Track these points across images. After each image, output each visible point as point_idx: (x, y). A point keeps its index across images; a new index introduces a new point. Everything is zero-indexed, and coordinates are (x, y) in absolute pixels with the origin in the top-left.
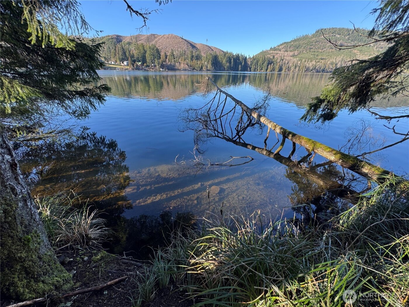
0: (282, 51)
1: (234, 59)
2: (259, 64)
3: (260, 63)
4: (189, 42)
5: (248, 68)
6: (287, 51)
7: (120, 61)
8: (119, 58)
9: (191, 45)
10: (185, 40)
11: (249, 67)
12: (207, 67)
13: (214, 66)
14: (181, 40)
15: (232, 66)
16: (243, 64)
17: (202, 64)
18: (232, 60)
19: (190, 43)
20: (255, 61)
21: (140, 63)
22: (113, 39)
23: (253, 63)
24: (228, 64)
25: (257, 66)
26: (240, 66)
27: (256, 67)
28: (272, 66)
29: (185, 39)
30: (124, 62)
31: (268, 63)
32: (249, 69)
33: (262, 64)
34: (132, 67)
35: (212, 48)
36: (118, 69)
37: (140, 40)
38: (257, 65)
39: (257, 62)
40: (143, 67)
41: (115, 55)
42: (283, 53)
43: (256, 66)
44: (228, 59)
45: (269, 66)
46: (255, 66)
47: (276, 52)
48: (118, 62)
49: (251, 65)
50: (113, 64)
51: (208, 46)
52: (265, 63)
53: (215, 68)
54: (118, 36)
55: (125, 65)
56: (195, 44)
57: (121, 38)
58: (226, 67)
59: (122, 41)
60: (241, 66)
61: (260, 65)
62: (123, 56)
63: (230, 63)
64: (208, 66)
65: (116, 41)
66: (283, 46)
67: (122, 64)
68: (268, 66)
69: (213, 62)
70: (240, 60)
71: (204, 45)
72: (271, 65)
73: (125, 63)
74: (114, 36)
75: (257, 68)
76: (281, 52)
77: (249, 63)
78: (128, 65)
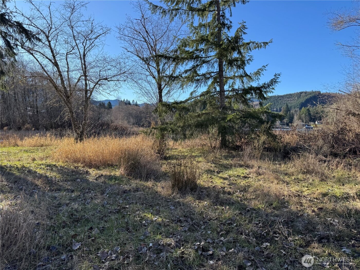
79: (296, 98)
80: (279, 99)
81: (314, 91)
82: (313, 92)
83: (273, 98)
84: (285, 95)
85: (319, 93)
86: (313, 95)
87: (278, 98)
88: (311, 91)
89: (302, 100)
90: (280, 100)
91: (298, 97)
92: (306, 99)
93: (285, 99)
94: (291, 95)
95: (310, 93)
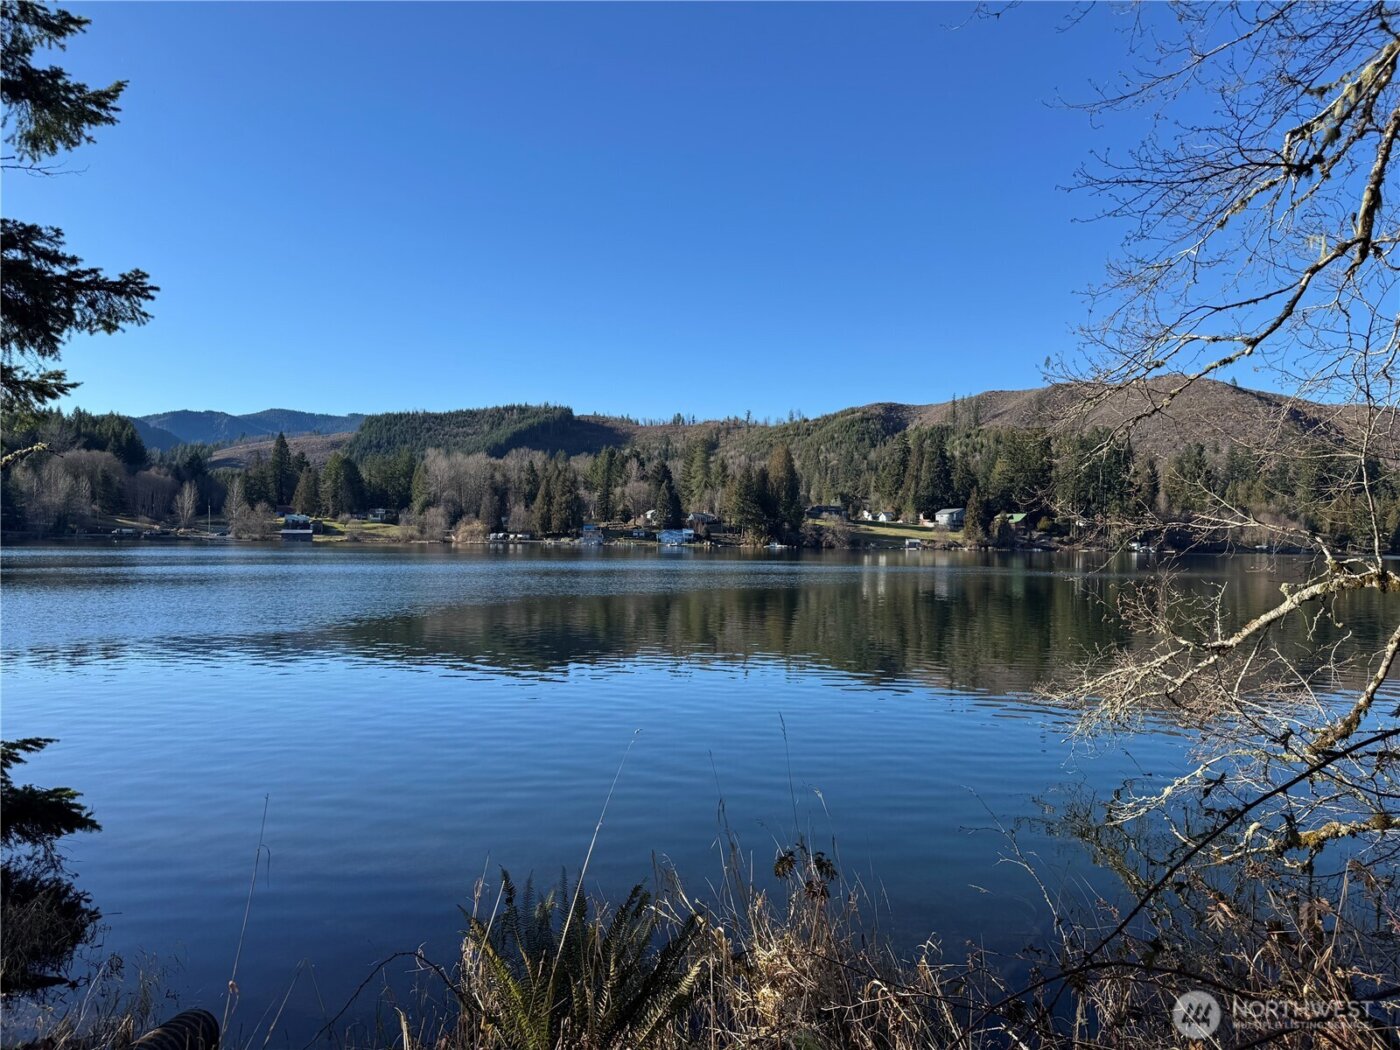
7: (919, 511)
8: (916, 499)
10: (1258, 396)
14: (1229, 397)
21: (1018, 517)
22: (868, 420)
29: (1255, 388)
30: (938, 517)
34: (980, 534)
36: (912, 545)
37: (995, 416)
40: (1036, 535)
41: (899, 483)
48: (908, 514)
50: (882, 525)
54: (891, 408)
55: (942, 530)
57: (905, 414)
59: (905, 426)
62: (935, 486)
65: (878, 426)
67: (928, 524)
73: (943, 517)
74: (874, 411)
78: (956, 525)
79: (486, 428)
80: (426, 425)
81: (552, 404)
82: (547, 409)
83: (404, 421)
84: (450, 414)
85: (568, 412)
86: (542, 418)
87: (425, 422)
88: (543, 405)
89: (502, 434)
90: (429, 430)
91: (493, 423)
92: (515, 434)
93: (447, 429)
94: (471, 414)
95: (536, 412)
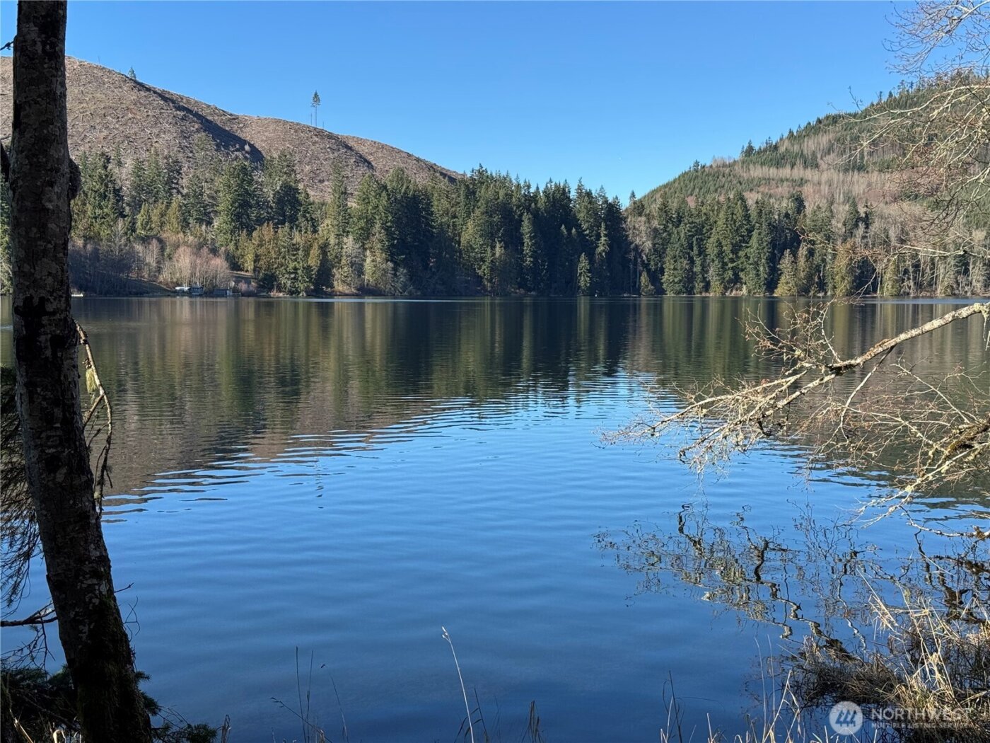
0: (823, 166)
1: (537, 217)
2: (711, 249)
3: (720, 245)
4: (190, 111)
5: (637, 275)
6: (861, 168)
9: (209, 127)
10: (163, 96)
11: (646, 266)
12: (359, 271)
13: (405, 263)
15: (529, 260)
16: (602, 247)
17: (324, 248)
18: (526, 227)
19: (197, 115)
20: (683, 230)
23: (666, 242)
24: (498, 250)
25: (698, 261)
26: (583, 263)
27: (697, 269)
28: (802, 261)
31: (773, 244)
32: (644, 279)
33: (736, 249)
35: (363, 150)
38: (702, 252)
39: (699, 233)
42: (837, 177)
43: (692, 262)
44: (496, 219)
45: (786, 263)
46: (685, 263)
47: (786, 172)
49: (659, 252)
51: (330, 136)
52: (754, 241)
53: (413, 278)
56: (234, 119)
58: (483, 271)
60: (591, 261)
61: (720, 254)
63: (513, 241)
64: (368, 265)
66: (824, 140)
68: (773, 260)
69: (402, 241)
70: (579, 226)
71: (298, 128)
72: (794, 254)
75: (704, 269)
76: (825, 177)
77: (645, 242)
